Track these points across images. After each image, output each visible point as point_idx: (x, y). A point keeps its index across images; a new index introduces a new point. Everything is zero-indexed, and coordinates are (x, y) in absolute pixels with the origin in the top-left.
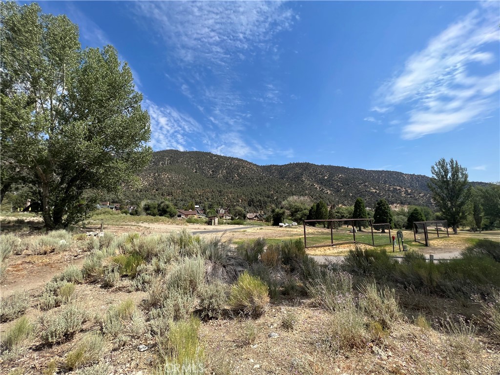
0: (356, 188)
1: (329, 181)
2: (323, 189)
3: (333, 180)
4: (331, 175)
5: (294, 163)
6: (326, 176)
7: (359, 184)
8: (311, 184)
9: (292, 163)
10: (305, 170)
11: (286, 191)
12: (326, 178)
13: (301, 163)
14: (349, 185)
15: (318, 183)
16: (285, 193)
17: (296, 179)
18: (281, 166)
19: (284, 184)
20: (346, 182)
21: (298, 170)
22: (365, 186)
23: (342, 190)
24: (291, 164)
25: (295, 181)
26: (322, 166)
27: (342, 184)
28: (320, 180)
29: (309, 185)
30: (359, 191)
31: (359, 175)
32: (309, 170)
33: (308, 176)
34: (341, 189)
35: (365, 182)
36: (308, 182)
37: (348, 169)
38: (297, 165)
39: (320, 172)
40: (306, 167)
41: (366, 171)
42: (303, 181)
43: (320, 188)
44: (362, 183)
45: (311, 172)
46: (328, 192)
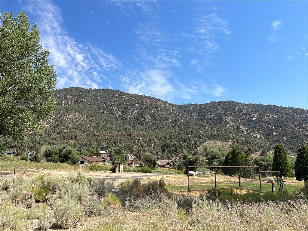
0: (291, 131)
1: (258, 123)
2: (251, 133)
3: (263, 122)
4: (260, 116)
5: (216, 102)
6: (254, 116)
7: (295, 126)
8: (236, 126)
9: (213, 101)
10: (229, 110)
11: (206, 135)
12: (254, 119)
13: (224, 102)
14: (282, 127)
15: (244, 125)
16: (204, 136)
17: (218, 121)
18: (201, 105)
19: (203, 126)
20: (278, 124)
21: (220, 110)
22: (303, 128)
23: (274, 133)
24: (212, 103)
25: (217, 122)
26: (249, 105)
27: (274, 126)
28: (247, 121)
29: (234, 127)
30: (296, 134)
31: (295, 115)
32: (234, 110)
33: (233, 117)
34: (272, 132)
35: (302, 124)
36: (233, 124)
37: (281, 108)
38: (220, 104)
39: (247, 112)
40: (230, 106)
41: (304, 110)
42: (226, 123)
43: (247, 131)
44: (298, 126)
45: (236, 112)
46: (256, 136)
